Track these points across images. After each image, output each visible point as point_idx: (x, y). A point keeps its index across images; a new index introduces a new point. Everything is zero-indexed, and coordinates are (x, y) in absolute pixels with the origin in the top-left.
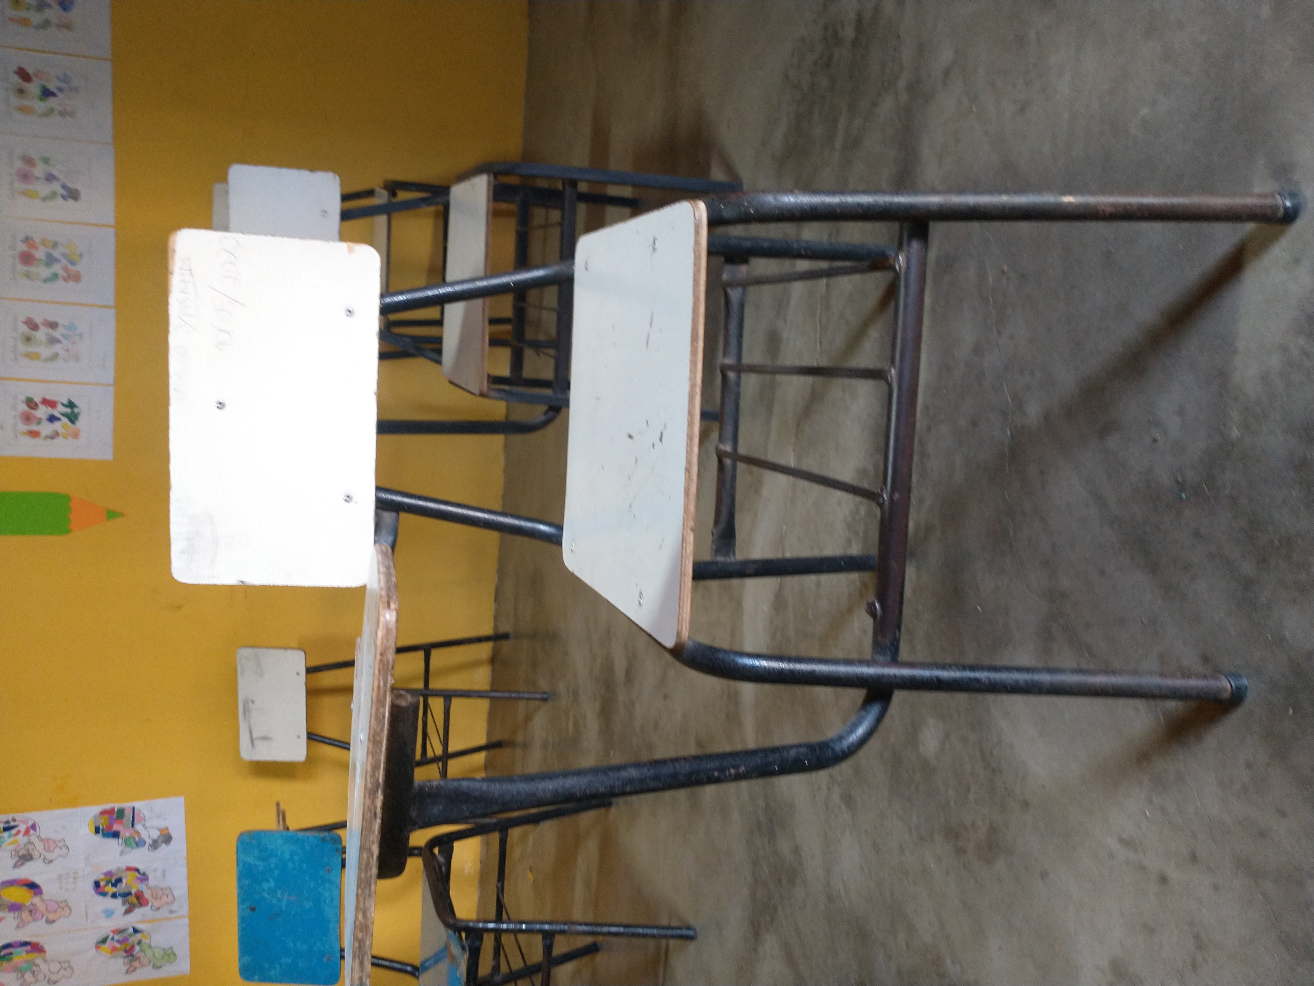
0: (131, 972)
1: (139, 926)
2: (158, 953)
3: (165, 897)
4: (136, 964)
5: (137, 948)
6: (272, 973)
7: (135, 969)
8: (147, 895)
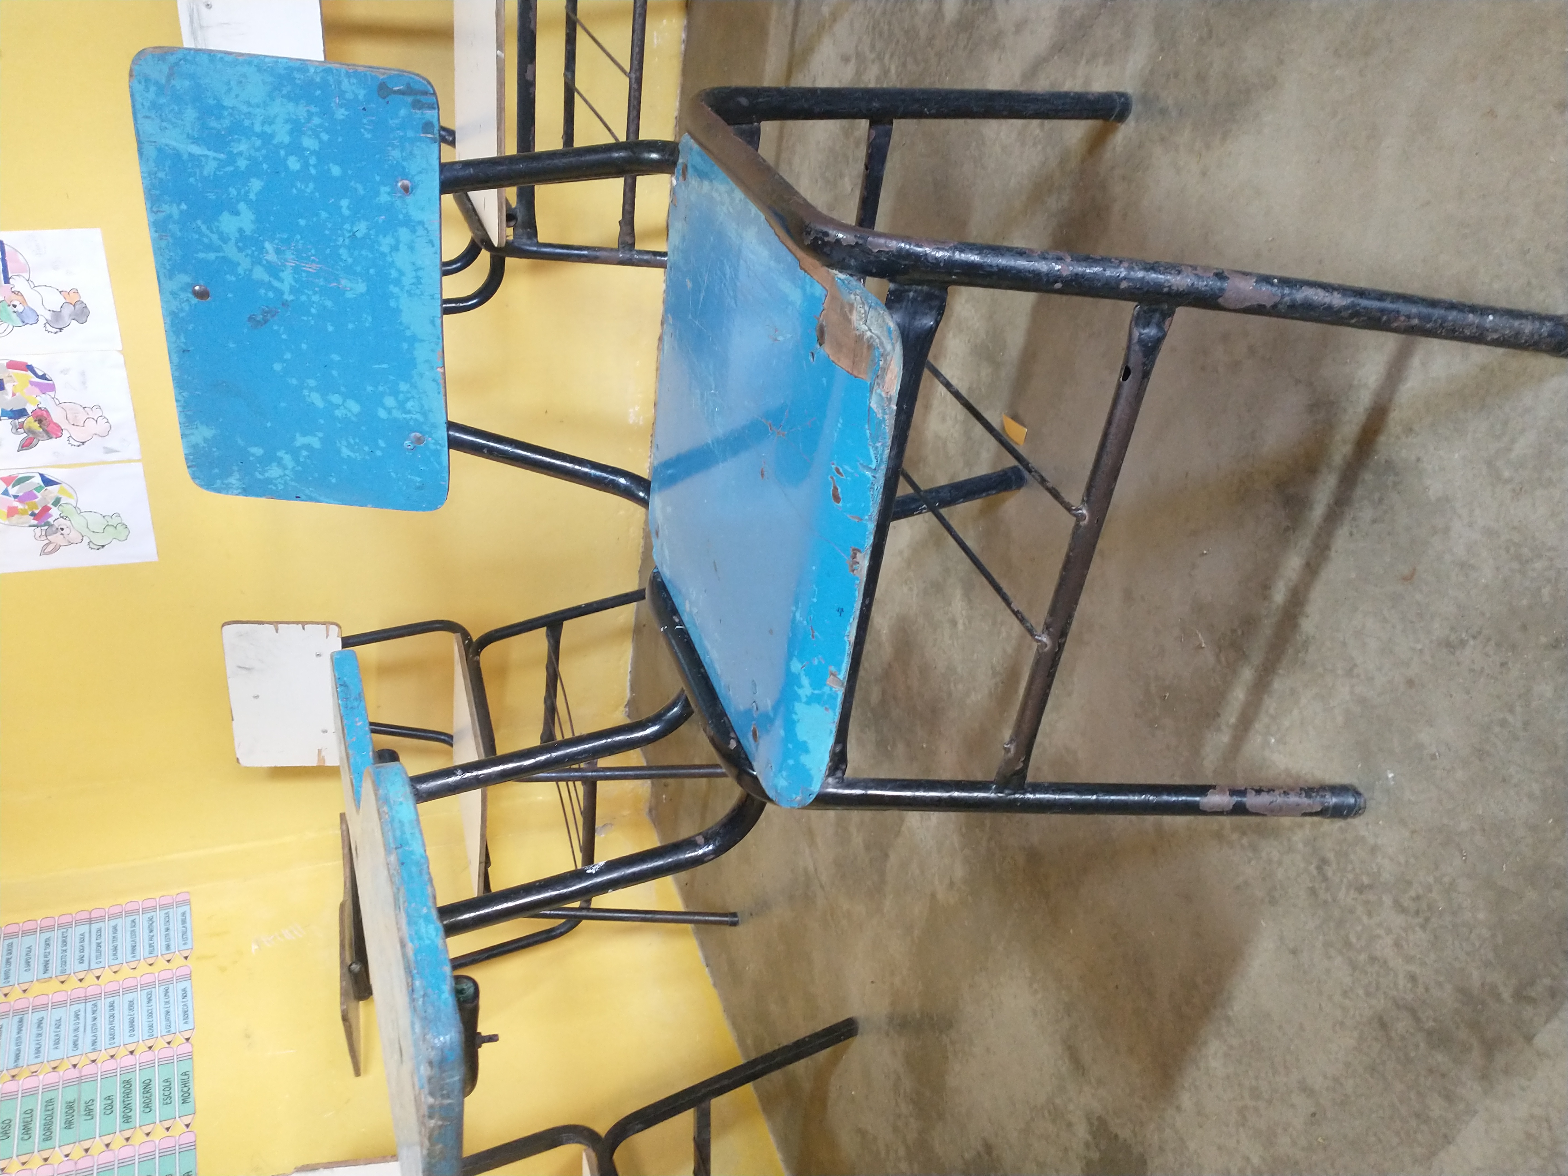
0: (49, 553)
1: (51, 474)
2: (97, 523)
3: (90, 423)
4: (56, 538)
5: (54, 512)
6: (274, 472)
7: (56, 549)
8: (57, 416)
